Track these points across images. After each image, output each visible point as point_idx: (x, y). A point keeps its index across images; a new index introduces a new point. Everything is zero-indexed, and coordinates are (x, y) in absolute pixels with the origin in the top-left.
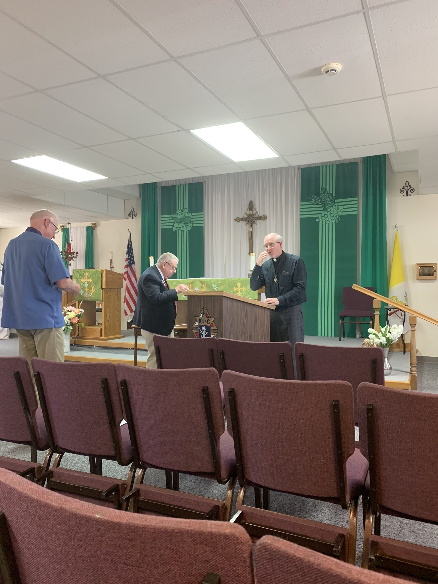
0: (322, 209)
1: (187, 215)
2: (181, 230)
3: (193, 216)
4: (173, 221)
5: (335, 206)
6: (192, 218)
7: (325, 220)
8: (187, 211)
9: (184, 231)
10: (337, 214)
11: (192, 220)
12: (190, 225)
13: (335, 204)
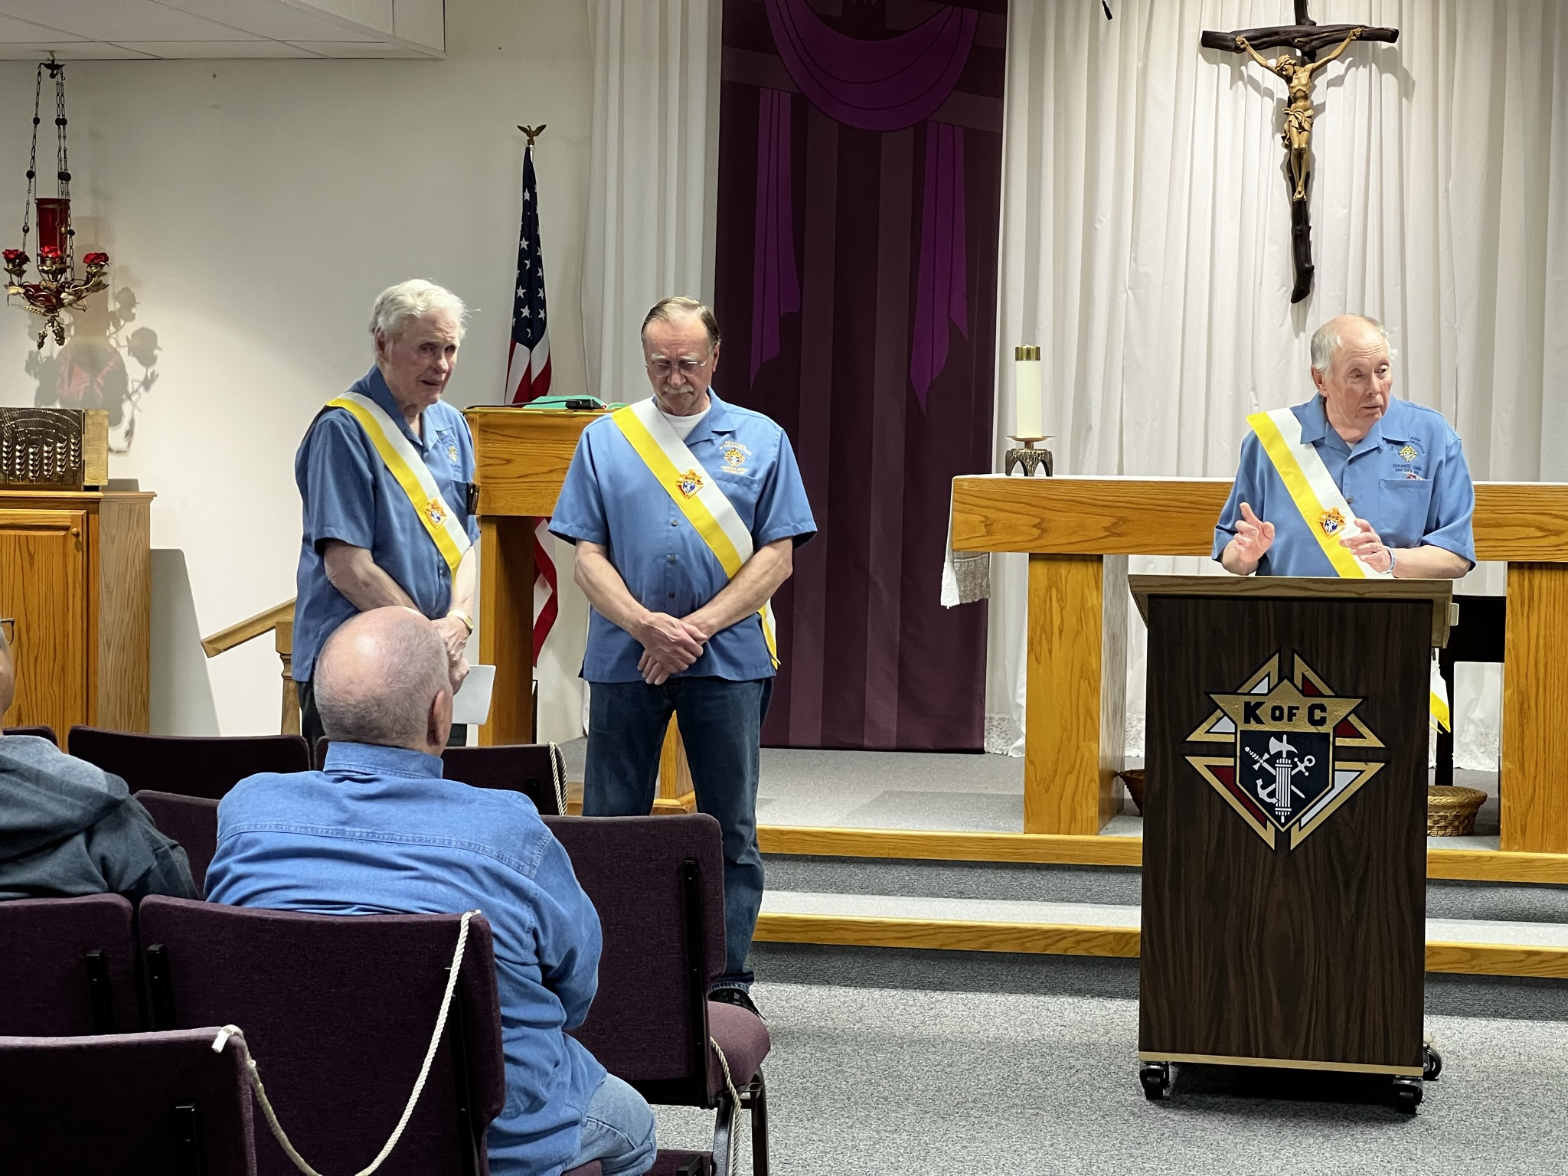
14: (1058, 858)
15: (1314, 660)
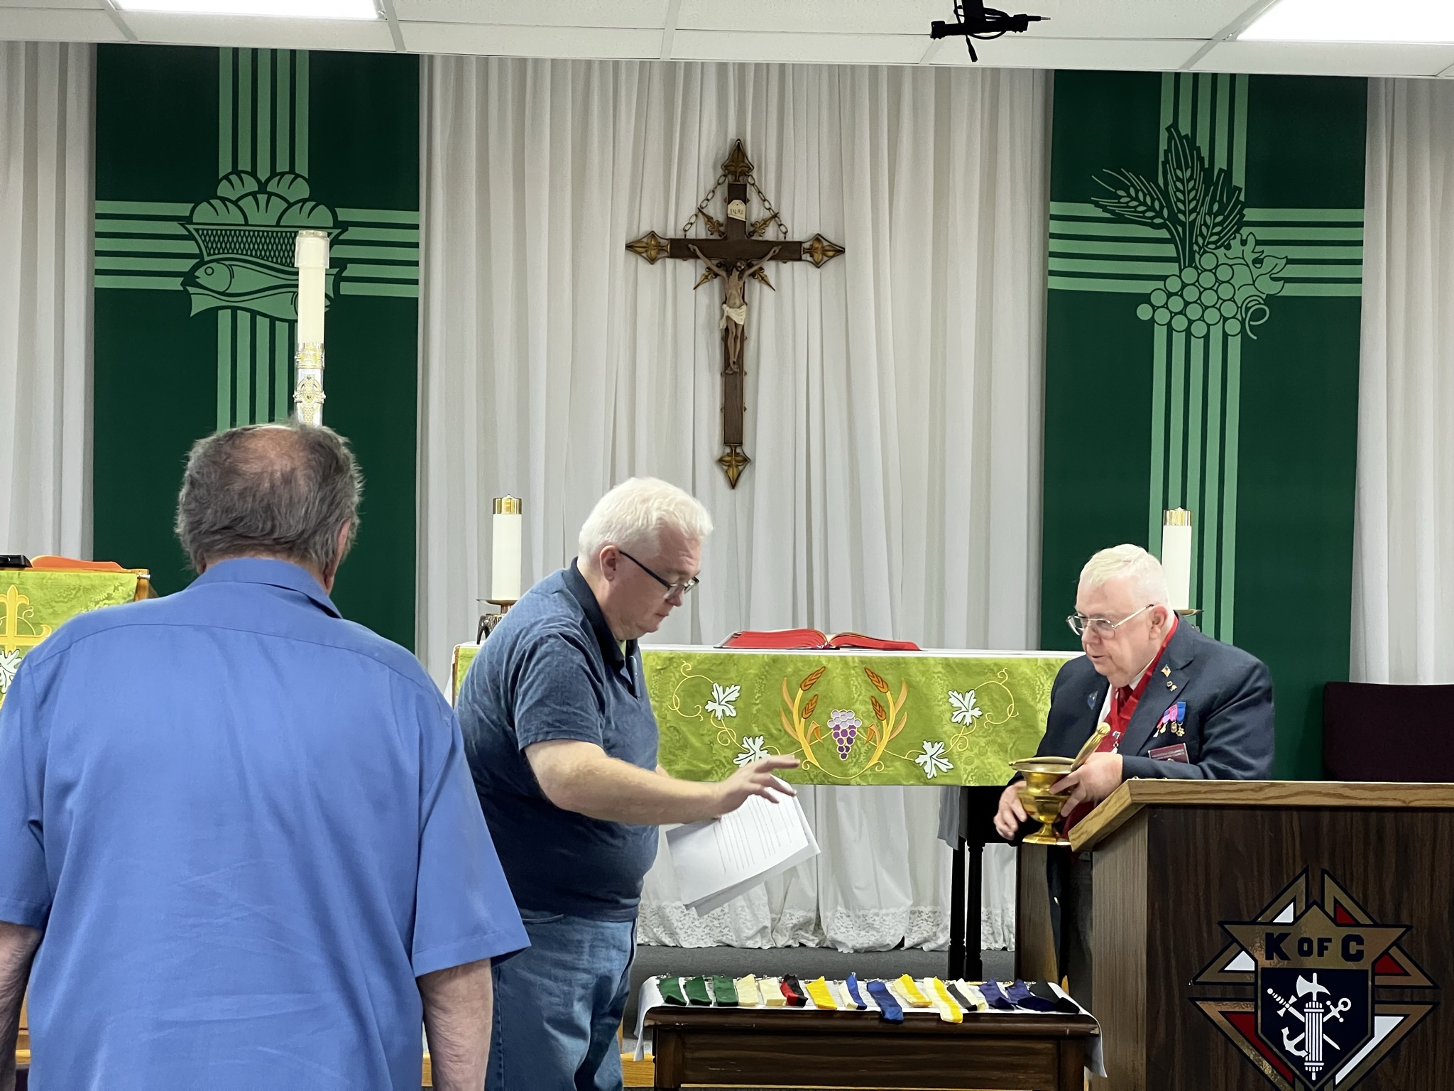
0: (1170, 250)
1: (296, 217)
2: (254, 314)
3: (342, 225)
4: (190, 247)
5: (1244, 243)
6: (336, 241)
7: (1182, 312)
8: (302, 190)
9: (273, 320)
10: (1251, 290)
11: (338, 252)
13: (1245, 231)
15: (1348, 882)
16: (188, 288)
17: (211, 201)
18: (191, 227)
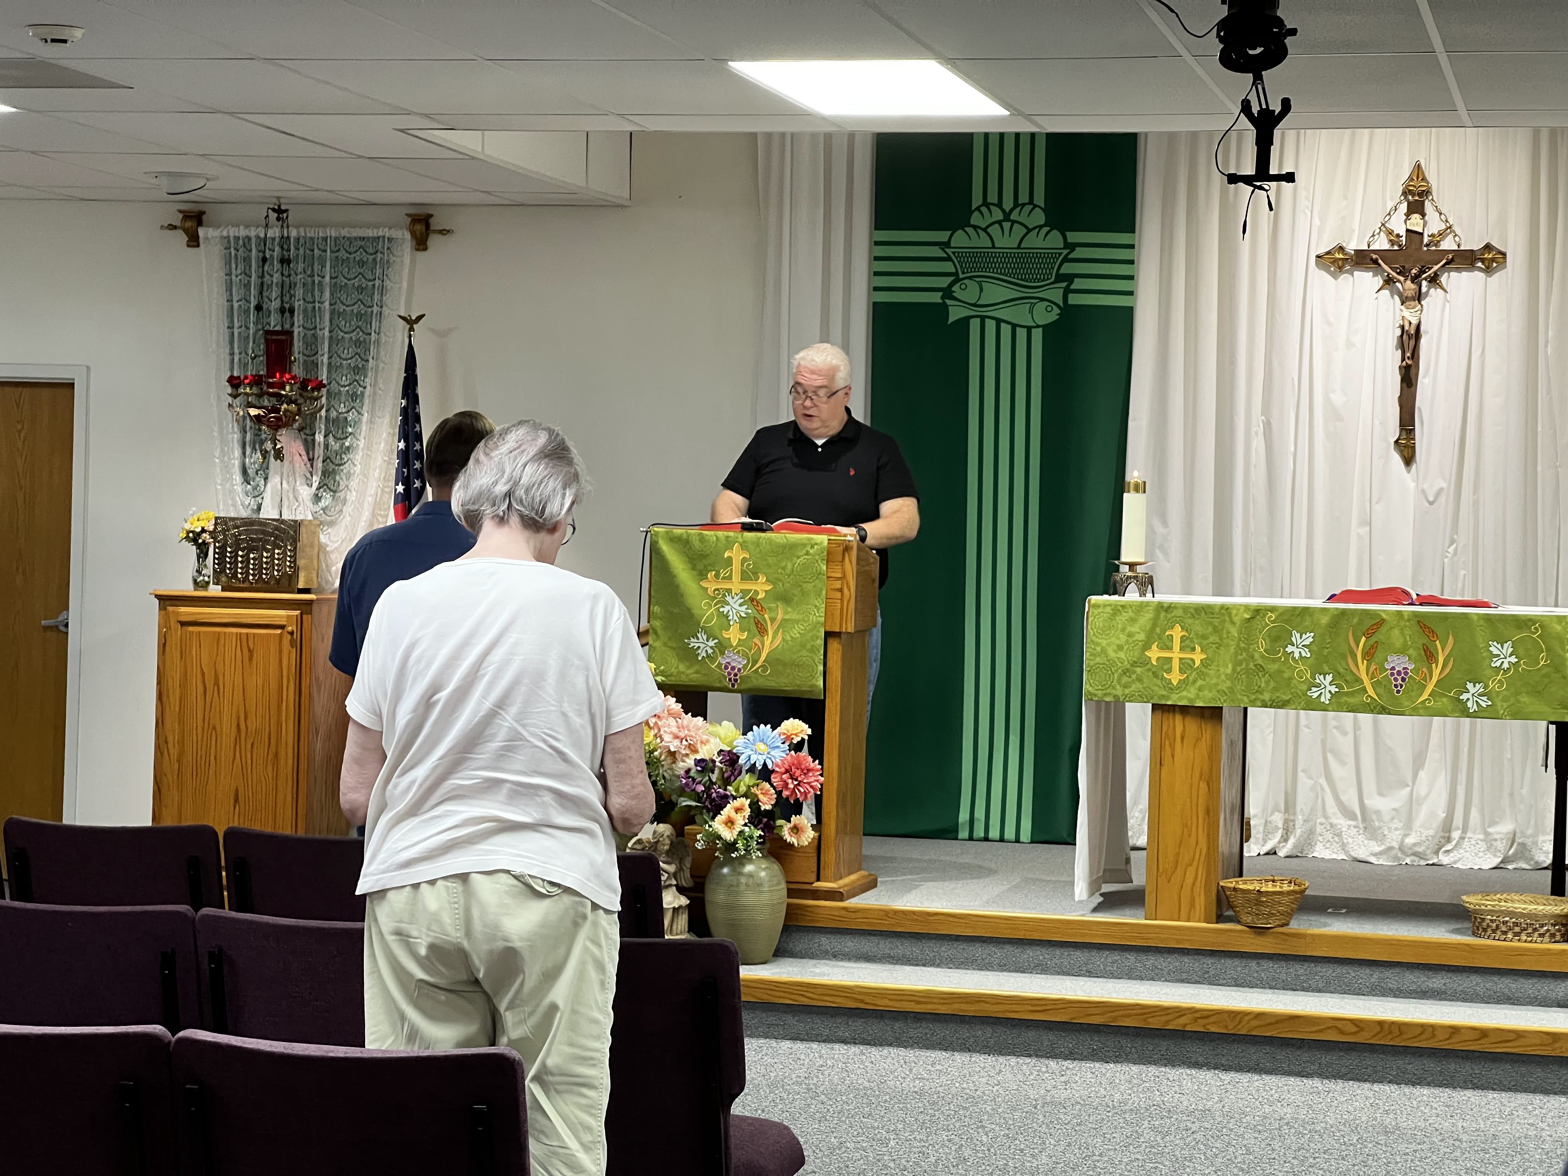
1: (1035, 241)
2: (999, 321)
3: (1072, 247)
4: (948, 267)
6: (1066, 260)
8: (1039, 217)
9: (1014, 327)
11: (1067, 268)
12: (1056, 294)
14: (1178, 943)
16: (947, 301)
17: (966, 229)
18: (949, 251)
